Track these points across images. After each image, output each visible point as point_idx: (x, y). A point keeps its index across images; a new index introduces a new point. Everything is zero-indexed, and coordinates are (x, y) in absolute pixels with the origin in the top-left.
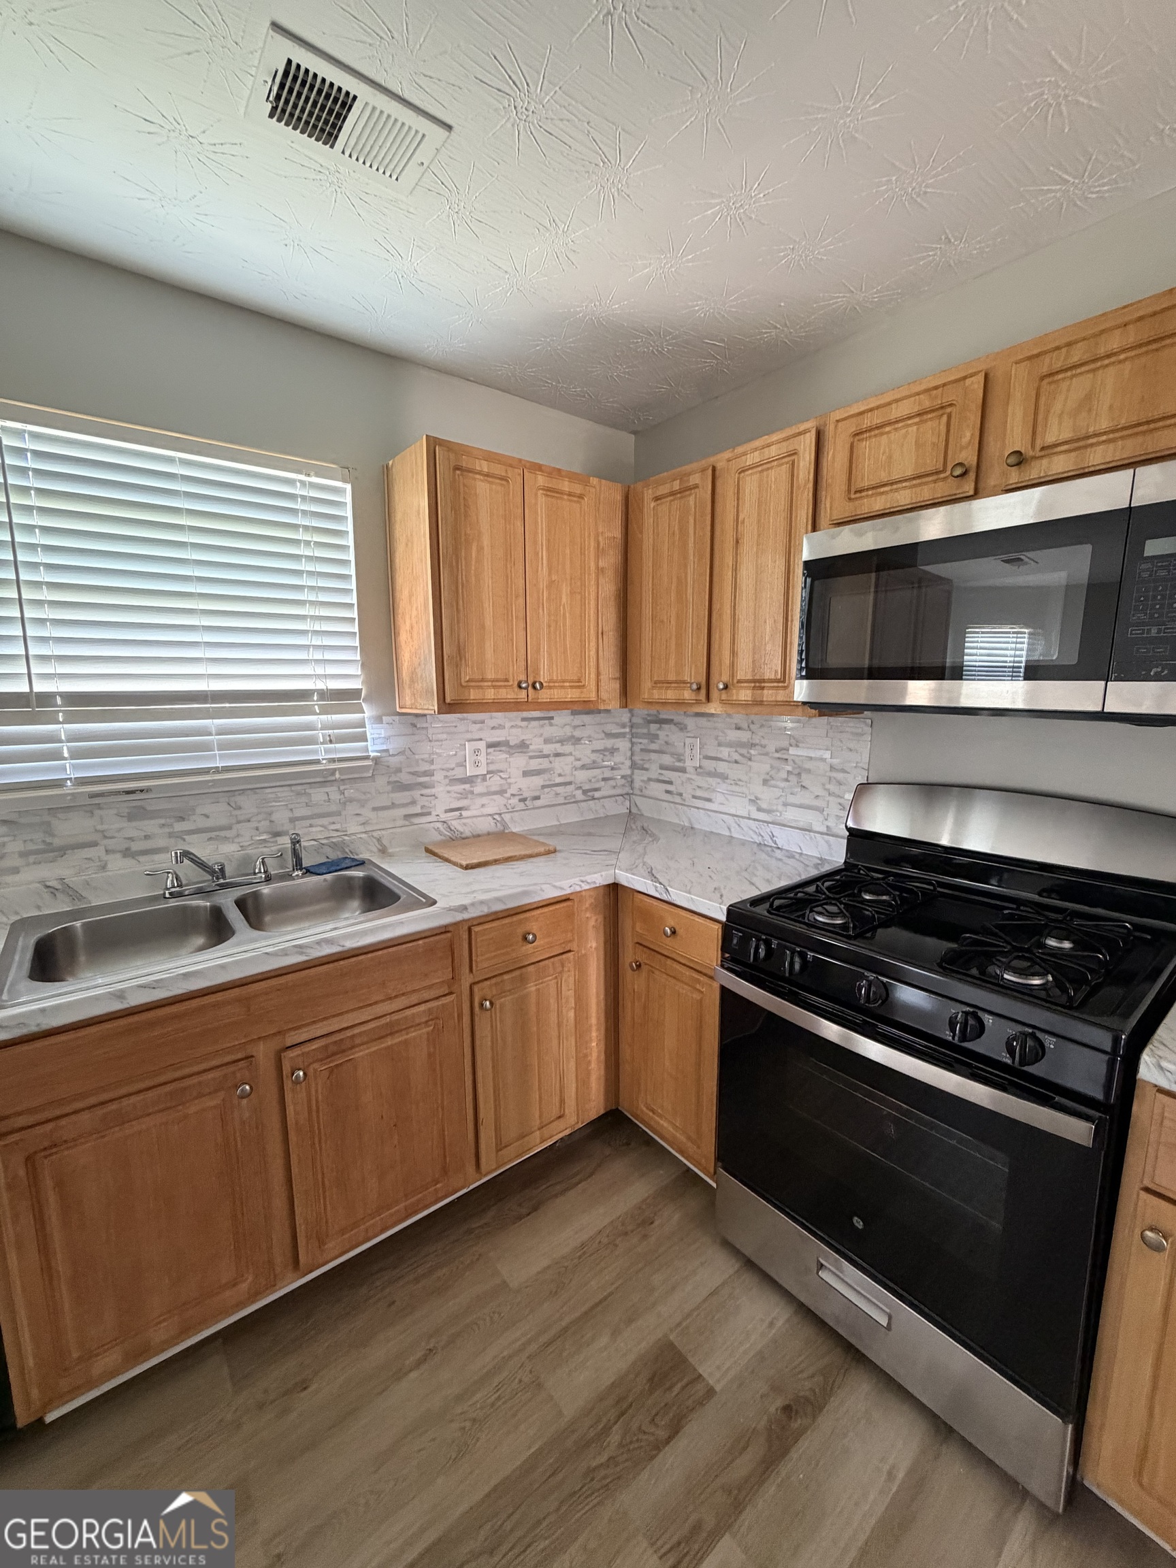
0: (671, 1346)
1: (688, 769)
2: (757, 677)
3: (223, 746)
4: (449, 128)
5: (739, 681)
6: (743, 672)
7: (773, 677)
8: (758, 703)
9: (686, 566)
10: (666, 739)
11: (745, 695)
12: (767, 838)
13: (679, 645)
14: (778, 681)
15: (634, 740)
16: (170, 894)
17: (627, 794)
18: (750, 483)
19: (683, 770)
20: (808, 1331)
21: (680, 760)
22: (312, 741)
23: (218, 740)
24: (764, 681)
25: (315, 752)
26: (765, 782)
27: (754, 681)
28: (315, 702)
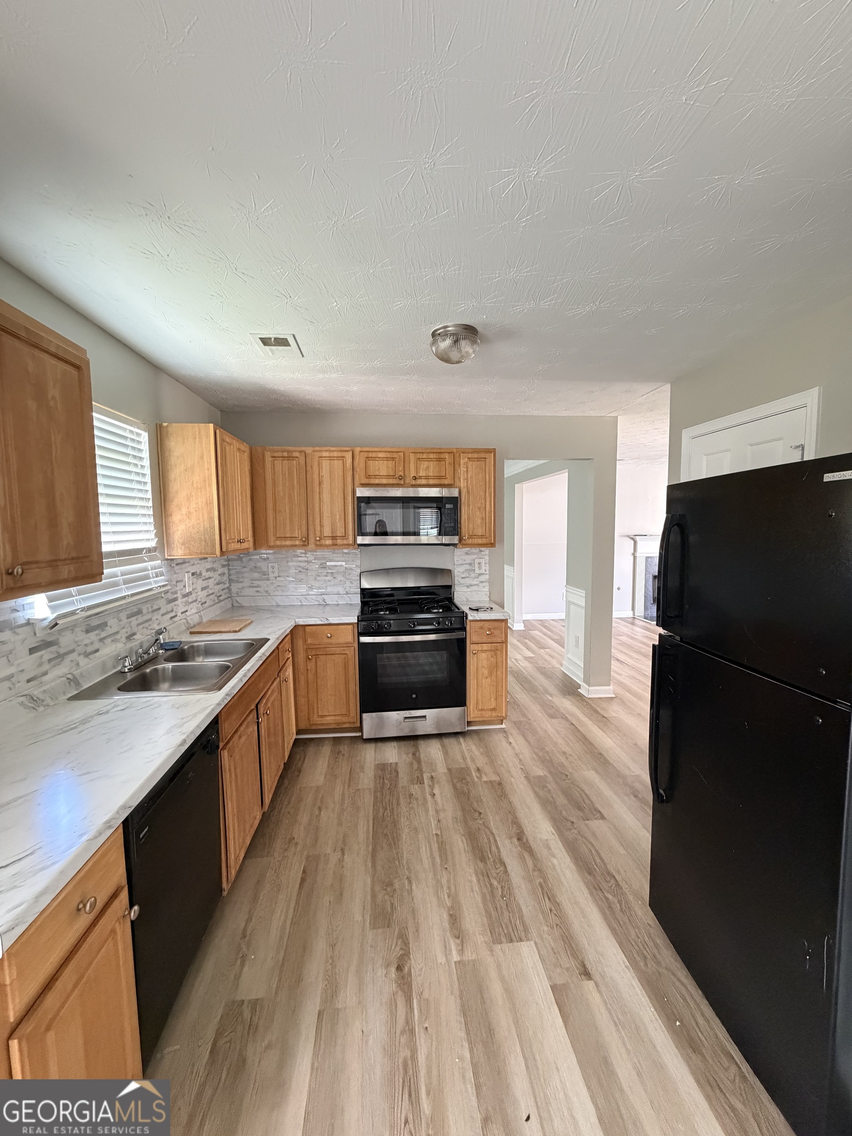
0: (378, 764)
1: (271, 578)
2: (334, 535)
3: (126, 582)
4: (303, 356)
5: (324, 537)
6: (327, 532)
7: (341, 535)
8: (334, 545)
9: (293, 489)
10: (254, 565)
11: (329, 542)
12: (321, 601)
13: (291, 521)
14: (343, 537)
15: (230, 568)
16: (128, 669)
17: (229, 597)
18: (325, 464)
19: (268, 579)
20: (402, 743)
21: (265, 575)
22: (147, 577)
23: (123, 579)
24: (337, 537)
25: (150, 584)
26: (315, 579)
27: (332, 537)
28: (144, 555)
